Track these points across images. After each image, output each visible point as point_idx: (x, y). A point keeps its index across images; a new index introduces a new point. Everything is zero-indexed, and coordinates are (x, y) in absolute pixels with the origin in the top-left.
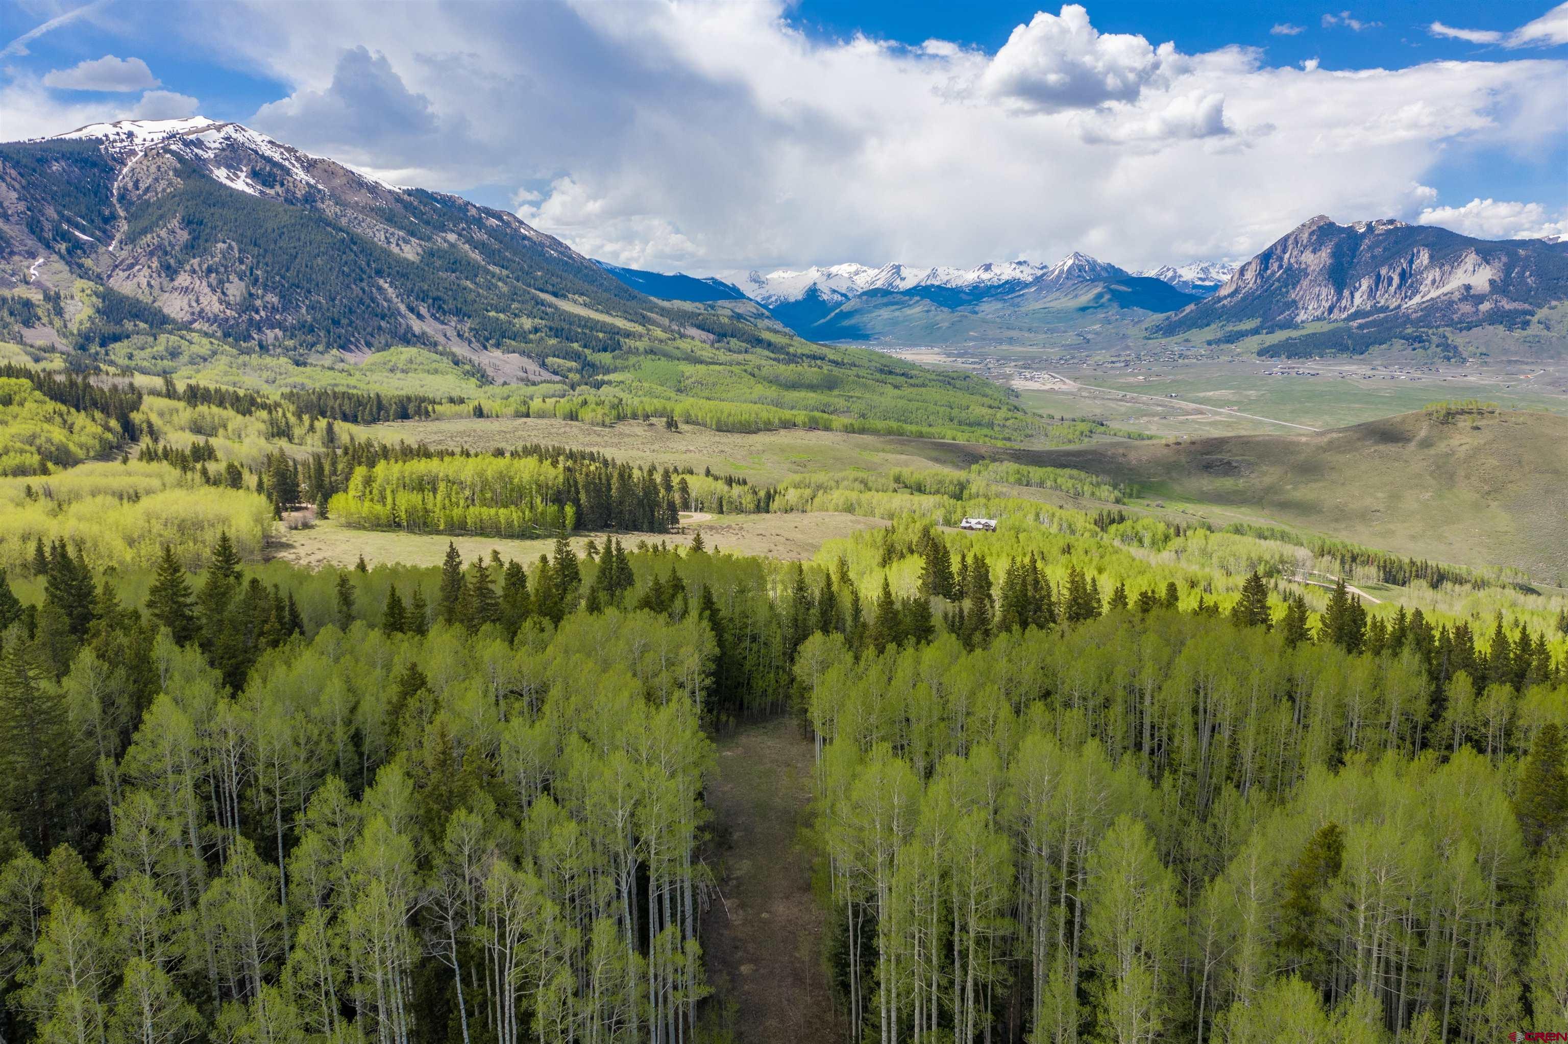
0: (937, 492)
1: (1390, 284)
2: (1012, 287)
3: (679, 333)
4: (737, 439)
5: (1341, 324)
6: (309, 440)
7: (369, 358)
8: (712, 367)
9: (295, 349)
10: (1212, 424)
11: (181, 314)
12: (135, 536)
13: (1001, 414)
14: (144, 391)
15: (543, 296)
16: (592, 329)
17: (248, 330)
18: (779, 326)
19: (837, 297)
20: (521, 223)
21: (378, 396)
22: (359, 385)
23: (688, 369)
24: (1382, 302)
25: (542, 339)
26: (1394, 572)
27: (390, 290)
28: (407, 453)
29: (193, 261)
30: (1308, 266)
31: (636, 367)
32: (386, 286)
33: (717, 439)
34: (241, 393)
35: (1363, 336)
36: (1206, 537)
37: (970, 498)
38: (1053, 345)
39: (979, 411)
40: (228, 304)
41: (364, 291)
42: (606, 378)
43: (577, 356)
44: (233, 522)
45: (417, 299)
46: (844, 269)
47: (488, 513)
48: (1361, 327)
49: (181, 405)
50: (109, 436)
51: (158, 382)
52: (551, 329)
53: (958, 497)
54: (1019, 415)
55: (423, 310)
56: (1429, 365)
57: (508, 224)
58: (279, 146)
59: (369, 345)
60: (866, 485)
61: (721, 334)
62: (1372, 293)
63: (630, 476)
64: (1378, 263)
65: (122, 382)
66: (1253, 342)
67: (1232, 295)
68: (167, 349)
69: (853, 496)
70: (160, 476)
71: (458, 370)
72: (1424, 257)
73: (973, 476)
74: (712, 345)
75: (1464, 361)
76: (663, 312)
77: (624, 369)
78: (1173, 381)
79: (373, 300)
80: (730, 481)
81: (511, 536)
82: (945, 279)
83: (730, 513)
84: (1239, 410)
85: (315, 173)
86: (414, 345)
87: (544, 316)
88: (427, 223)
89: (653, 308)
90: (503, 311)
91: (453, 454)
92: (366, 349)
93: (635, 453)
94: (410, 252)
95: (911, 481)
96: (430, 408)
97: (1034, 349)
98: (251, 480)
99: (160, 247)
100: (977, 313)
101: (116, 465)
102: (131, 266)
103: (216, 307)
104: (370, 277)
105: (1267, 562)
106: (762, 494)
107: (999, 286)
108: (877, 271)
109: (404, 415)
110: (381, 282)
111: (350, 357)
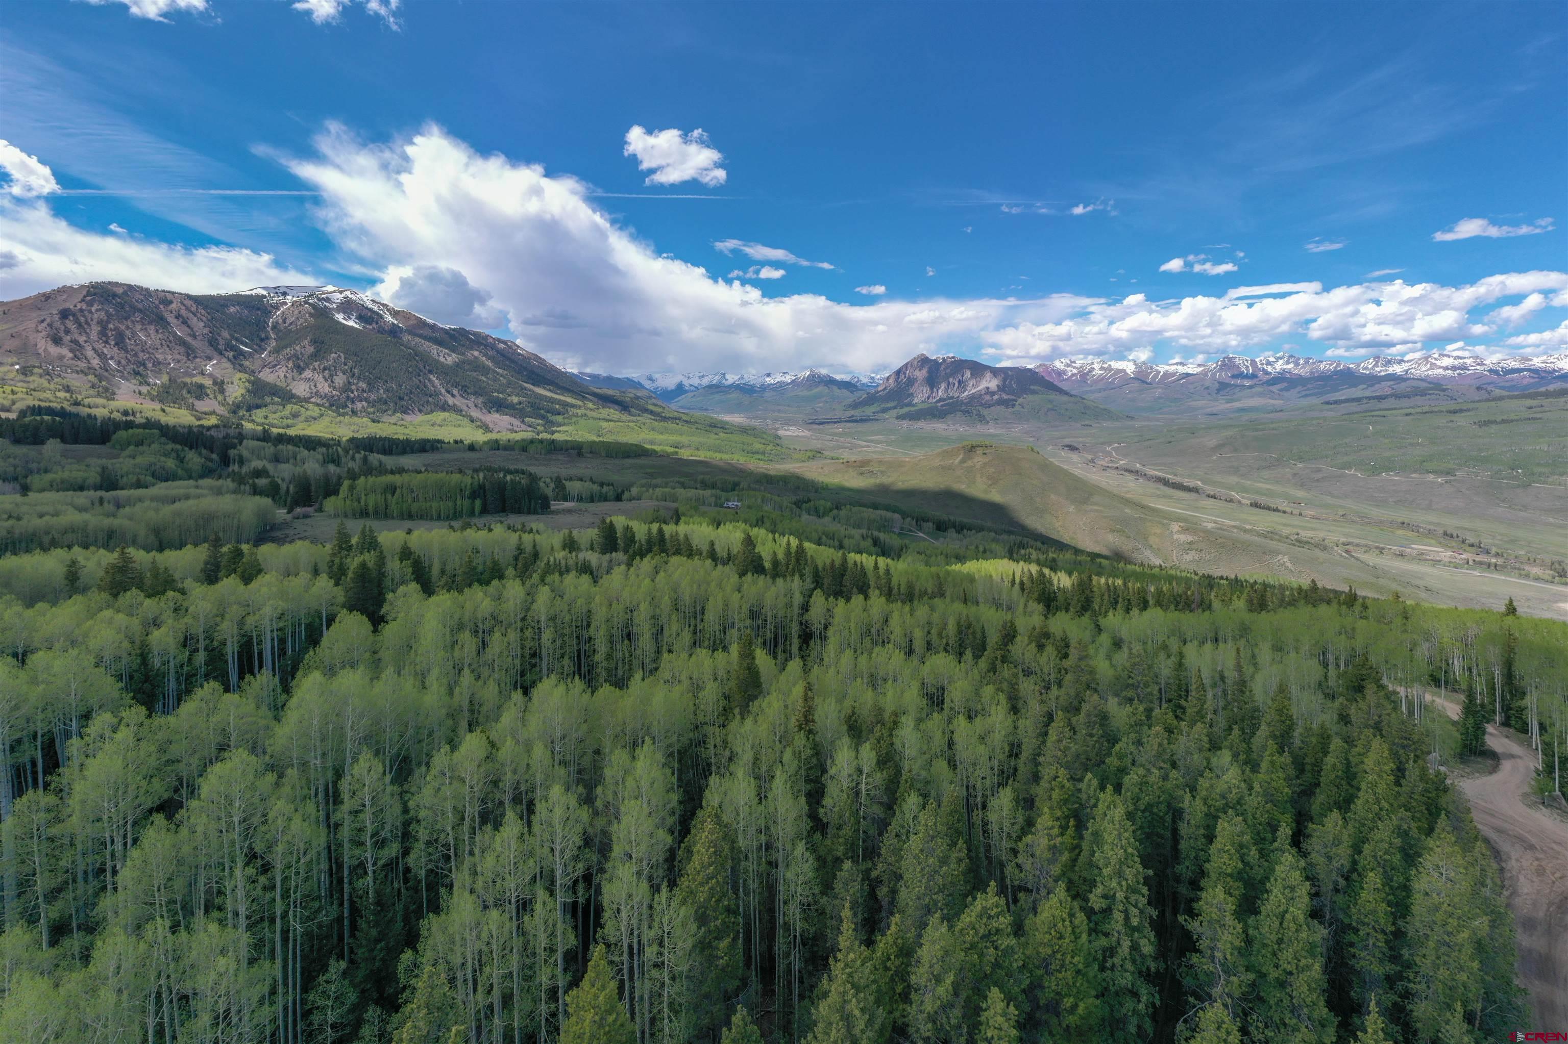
1: (954, 386)
2: (780, 385)
5: (933, 404)
7: (421, 418)
9: (374, 413)
11: (304, 393)
13: (769, 448)
15: (526, 385)
16: (553, 403)
17: (345, 403)
18: (658, 402)
19: (692, 388)
22: (411, 433)
23: (604, 424)
24: (951, 394)
25: (523, 408)
26: (941, 525)
27: (436, 381)
29: (315, 363)
30: (917, 377)
32: (434, 378)
33: (605, 462)
35: (943, 410)
38: (799, 414)
39: (757, 446)
40: (334, 388)
41: (420, 381)
43: (542, 417)
45: (452, 385)
48: (942, 406)
52: (529, 403)
54: (779, 448)
55: (455, 392)
57: (510, 347)
58: (378, 303)
59: (420, 411)
61: (626, 407)
64: (948, 376)
66: (894, 413)
67: (884, 390)
68: (291, 413)
71: (473, 425)
72: (968, 374)
74: (620, 412)
75: (988, 422)
77: (568, 424)
78: (856, 432)
79: (425, 386)
81: (439, 519)
85: (398, 318)
86: (448, 411)
87: (525, 396)
88: (463, 346)
90: (502, 393)
92: (418, 413)
94: (451, 361)
97: (791, 415)
99: (295, 355)
100: (763, 398)
102: (276, 366)
103: (327, 390)
104: (425, 374)
106: (620, 491)
107: (774, 385)
108: (714, 375)
109: (424, 450)
110: (431, 376)
111: (408, 418)
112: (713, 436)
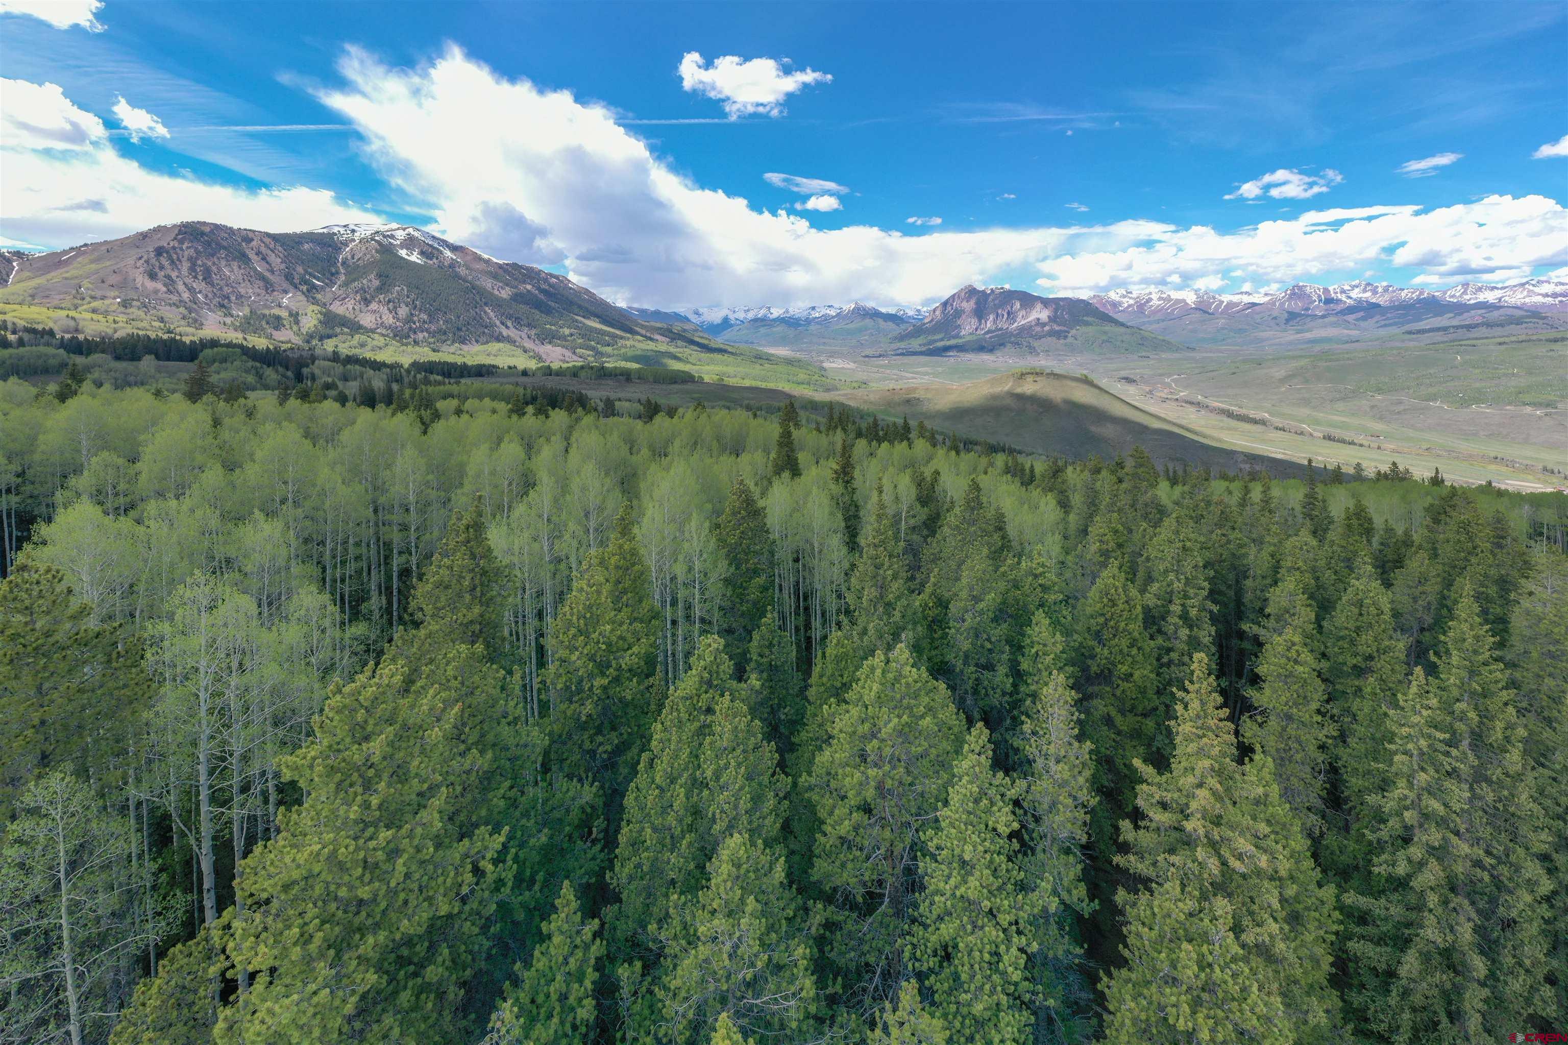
1: (1003, 317)
2: (825, 318)
3: (651, 338)
5: (982, 336)
7: (477, 347)
9: (434, 343)
11: (370, 324)
15: (577, 317)
16: (602, 335)
17: (408, 333)
18: (706, 335)
19: (737, 322)
20: (569, 281)
24: (1000, 326)
25: (574, 339)
27: (491, 313)
29: (380, 296)
30: (965, 309)
31: (625, 354)
32: (489, 311)
35: (992, 342)
38: (844, 346)
39: (803, 377)
40: (398, 319)
41: (477, 313)
43: (593, 349)
45: (507, 318)
46: (742, 308)
48: (990, 338)
52: (580, 334)
54: (823, 379)
55: (509, 324)
56: (1021, 355)
57: (562, 282)
59: (477, 341)
61: (674, 339)
64: (996, 307)
67: (930, 322)
71: (526, 355)
72: (1017, 305)
74: (666, 343)
75: (1038, 353)
78: (902, 364)
79: (481, 318)
82: (792, 314)
85: (457, 253)
86: (503, 342)
87: (577, 328)
88: (516, 279)
89: (639, 325)
90: (554, 325)
92: (475, 343)
94: (505, 294)
97: (835, 348)
99: (362, 289)
100: (807, 330)
102: (344, 299)
103: (391, 321)
104: (481, 306)
107: (819, 318)
108: (759, 309)
109: (479, 374)
110: (487, 308)
111: (465, 346)
112: (758, 366)
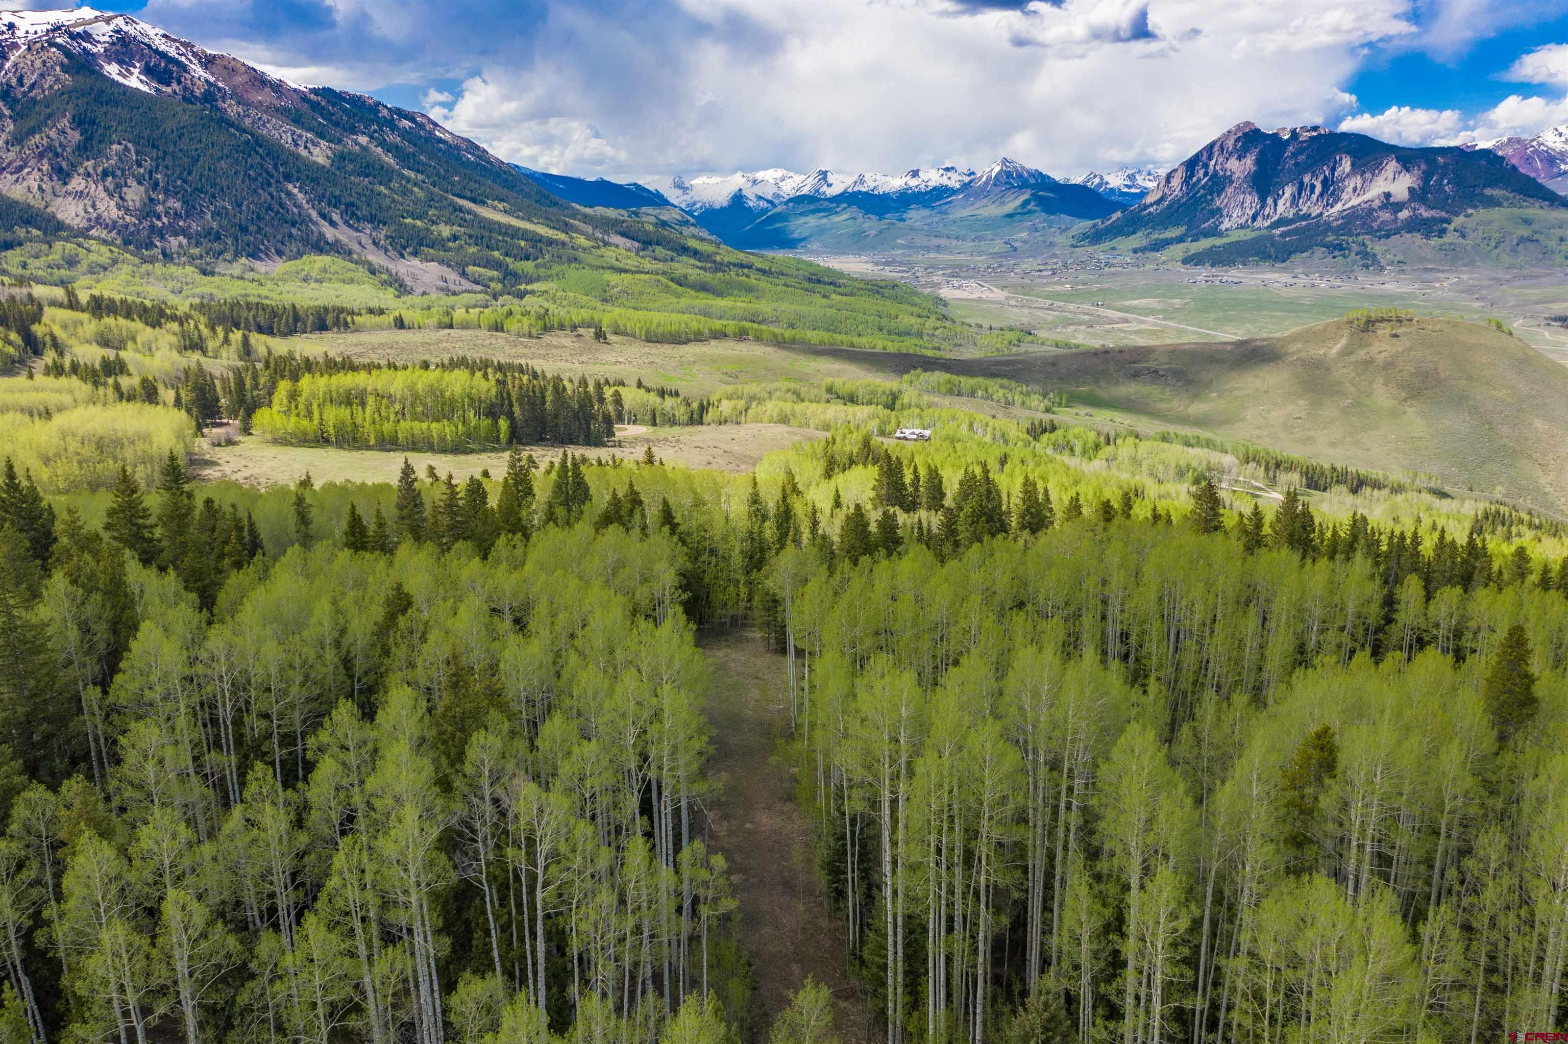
0: (870, 403)
1: (1312, 191)
2: (940, 194)
3: (603, 241)
4: (667, 349)
5: (1264, 232)
6: (224, 354)
7: (280, 267)
8: (637, 276)
9: (201, 257)
10: (1136, 332)
11: (77, 220)
12: (51, 454)
13: (931, 323)
14: (44, 302)
15: (461, 202)
16: (512, 237)
17: (149, 238)
18: (704, 234)
19: (762, 204)
20: (436, 124)
21: (294, 307)
22: (271, 295)
23: (614, 278)
24: (1305, 210)
25: (461, 247)
26: (1316, 477)
27: (300, 196)
28: (332, 366)
29: (86, 164)
30: (1233, 173)
31: (560, 276)
32: (296, 191)
33: (647, 350)
34: (148, 303)
35: (1285, 244)
36: (1136, 445)
37: (903, 408)
38: (980, 253)
39: (908, 320)
40: (127, 210)
41: (272, 197)
42: (529, 287)
43: (498, 265)
44: (155, 439)
45: (329, 204)
46: (770, 175)
47: (420, 427)
48: (1283, 235)
49: (85, 316)
50: (11, 350)
51: (59, 293)
52: (470, 237)
53: (891, 406)
54: (948, 324)
55: (336, 217)
56: (1347, 274)
57: (421, 126)
58: (175, 41)
59: (280, 253)
60: (798, 395)
61: (646, 242)
62: (1294, 201)
63: (564, 389)
64: (1300, 169)
65: (20, 292)
66: (1178, 250)
67: (1158, 202)
68: (63, 258)
69: (788, 407)
70: (71, 392)
71: (375, 280)
72: (1346, 165)
73: (905, 386)
74: (637, 254)
75: (1382, 268)
76: (586, 219)
77: (547, 278)
78: (1099, 290)
79: (282, 205)
80: (662, 393)
81: (444, 451)
82: (872, 185)
83: (662, 425)
84: (1165, 319)
85: (214, 70)
86: (328, 253)
87: (463, 223)
88: (337, 124)
89: (575, 215)
90: (420, 218)
91: (379, 367)
92: (277, 258)
93: (564, 365)
94: (320, 154)
95: (842, 392)
96: (349, 319)
97: (962, 257)
98: (168, 395)
99: (50, 148)
100: (904, 220)
101: (21, 380)
102: (20, 169)
103: (115, 213)
104: (278, 181)
105: (1195, 470)
106: (695, 405)
107: (927, 193)
108: (803, 177)
109: (322, 326)
110: (290, 187)
111: (260, 266)
